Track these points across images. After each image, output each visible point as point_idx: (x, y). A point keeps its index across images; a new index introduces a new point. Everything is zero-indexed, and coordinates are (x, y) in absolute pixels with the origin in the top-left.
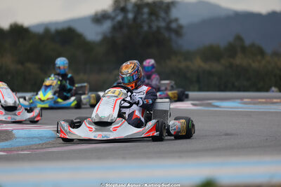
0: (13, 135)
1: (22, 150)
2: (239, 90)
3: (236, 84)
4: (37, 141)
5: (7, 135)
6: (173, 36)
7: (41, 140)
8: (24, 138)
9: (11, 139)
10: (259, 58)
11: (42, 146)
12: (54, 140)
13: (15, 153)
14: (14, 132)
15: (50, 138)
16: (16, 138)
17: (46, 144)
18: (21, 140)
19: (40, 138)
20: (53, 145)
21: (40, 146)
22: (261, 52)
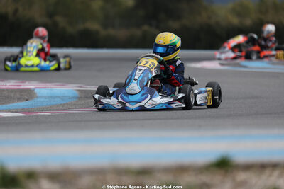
0: (34, 93)
1: (42, 111)
4: (58, 101)
5: (28, 94)
7: (63, 100)
8: (46, 98)
9: (32, 98)
11: (63, 107)
12: (77, 100)
13: (35, 114)
14: (36, 91)
15: (73, 98)
16: (37, 97)
17: (67, 104)
18: (42, 100)
19: (62, 98)
20: (75, 106)
21: (61, 107)
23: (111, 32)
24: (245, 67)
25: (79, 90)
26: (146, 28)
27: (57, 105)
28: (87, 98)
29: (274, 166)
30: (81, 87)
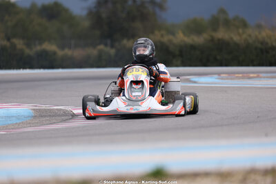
2: (221, 65)
3: (218, 57)
4: (14, 121)
6: (157, 10)
7: (19, 119)
8: (2, 117)
10: (241, 31)
11: (18, 126)
15: (29, 117)
17: (22, 123)
19: (18, 117)
20: (30, 124)
22: (245, 25)
23: (68, 52)
24: (195, 82)
25: (34, 109)
26: (101, 47)
27: (13, 124)
28: (42, 116)
29: (206, 174)
30: (36, 106)
